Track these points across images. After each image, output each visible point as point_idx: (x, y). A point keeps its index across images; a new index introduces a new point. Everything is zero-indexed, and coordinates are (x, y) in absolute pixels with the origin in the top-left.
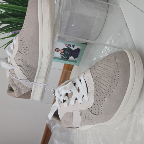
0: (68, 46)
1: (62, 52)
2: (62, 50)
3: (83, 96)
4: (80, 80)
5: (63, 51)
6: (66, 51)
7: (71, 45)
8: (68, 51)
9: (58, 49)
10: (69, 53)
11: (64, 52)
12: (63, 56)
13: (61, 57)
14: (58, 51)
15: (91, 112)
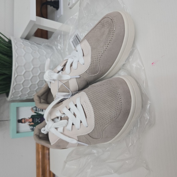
0: (36, 111)
1: (30, 122)
2: (30, 118)
3: (81, 122)
4: (76, 105)
5: (31, 120)
6: (35, 118)
7: (39, 109)
8: (38, 119)
9: (24, 119)
10: (39, 120)
11: (33, 122)
12: (32, 127)
13: (31, 129)
14: (25, 122)
15: (91, 137)
